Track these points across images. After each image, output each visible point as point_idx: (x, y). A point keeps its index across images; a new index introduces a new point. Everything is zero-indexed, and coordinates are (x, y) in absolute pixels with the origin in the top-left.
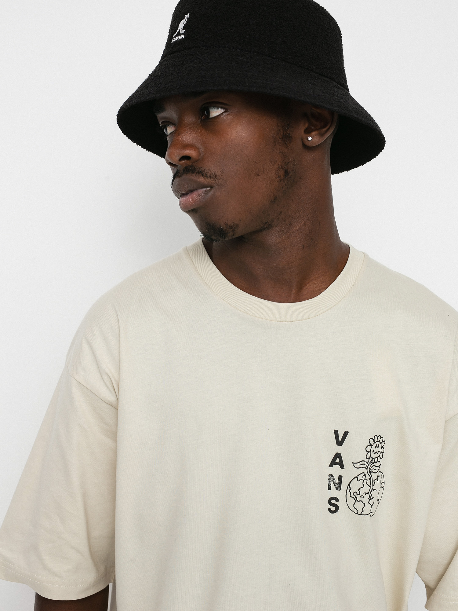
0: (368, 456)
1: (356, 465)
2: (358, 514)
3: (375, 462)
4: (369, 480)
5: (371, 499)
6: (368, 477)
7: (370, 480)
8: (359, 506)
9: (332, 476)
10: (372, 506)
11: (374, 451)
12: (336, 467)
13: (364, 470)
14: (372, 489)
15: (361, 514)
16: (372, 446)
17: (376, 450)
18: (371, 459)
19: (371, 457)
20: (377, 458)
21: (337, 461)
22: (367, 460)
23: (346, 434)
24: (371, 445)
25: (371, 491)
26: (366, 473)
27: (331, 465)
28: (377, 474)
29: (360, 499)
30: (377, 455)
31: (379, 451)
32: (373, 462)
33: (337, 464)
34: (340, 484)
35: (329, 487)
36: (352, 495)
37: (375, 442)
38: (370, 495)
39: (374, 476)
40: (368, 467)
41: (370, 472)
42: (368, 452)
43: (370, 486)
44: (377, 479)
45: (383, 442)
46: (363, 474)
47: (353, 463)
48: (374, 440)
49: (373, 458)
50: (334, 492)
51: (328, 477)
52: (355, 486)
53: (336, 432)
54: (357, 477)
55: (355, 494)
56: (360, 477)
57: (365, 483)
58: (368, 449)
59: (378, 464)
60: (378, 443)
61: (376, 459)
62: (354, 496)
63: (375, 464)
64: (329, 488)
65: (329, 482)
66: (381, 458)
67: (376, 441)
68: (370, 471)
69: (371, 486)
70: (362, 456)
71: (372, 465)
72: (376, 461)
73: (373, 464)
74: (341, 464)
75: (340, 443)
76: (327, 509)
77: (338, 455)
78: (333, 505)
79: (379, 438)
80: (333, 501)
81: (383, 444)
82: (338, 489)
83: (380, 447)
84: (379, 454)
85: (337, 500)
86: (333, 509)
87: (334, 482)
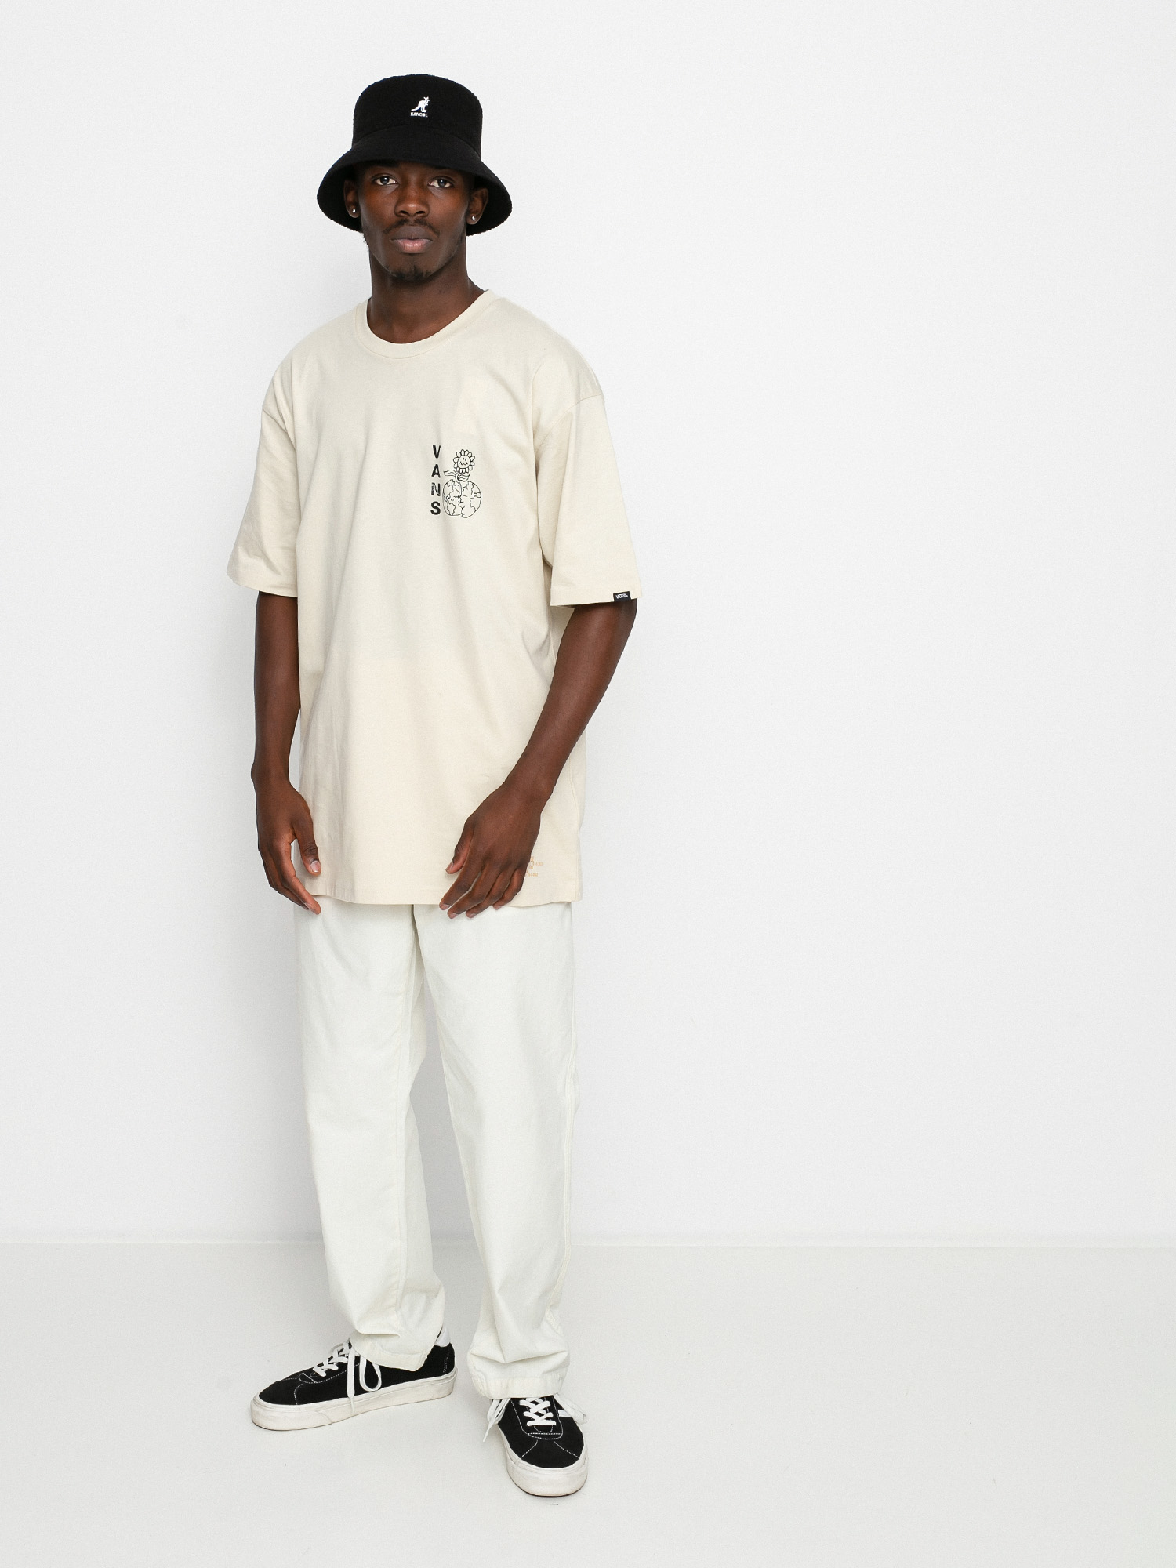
0: (456, 466)
1: (447, 474)
2: (452, 516)
4: (458, 486)
5: (462, 502)
6: (456, 484)
7: (460, 486)
8: (452, 508)
9: (434, 484)
10: (463, 508)
11: (461, 463)
12: (436, 476)
13: (454, 478)
14: (462, 495)
15: (454, 516)
16: (460, 458)
17: (464, 462)
18: (459, 469)
19: (458, 467)
20: (465, 469)
21: (437, 472)
22: (456, 470)
23: (440, 447)
24: (458, 457)
26: (455, 481)
27: (433, 476)
28: (467, 482)
29: (453, 502)
30: (464, 467)
31: (467, 463)
32: (461, 472)
34: (439, 490)
36: (446, 500)
37: (462, 456)
38: (461, 499)
39: (464, 484)
40: (456, 475)
41: (459, 480)
42: (456, 463)
43: (459, 492)
44: (467, 486)
45: (472, 456)
46: (453, 481)
47: (445, 472)
48: (461, 454)
49: (461, 469)
50: (436, 498)
51: (431, 485)
52: (448, 490)
53: (434, 447)
54: (447, 484)
55: (447, 498)
56: (450, 484)
57: (454, 489)
58: (457, 460)
59: (466, 474)
60: (465, 457)
63: (463, 474)
64: (433, 494)
65: (433, 489)
66: (469, 470)
67: (463, 454)
68: (458, 478)
69: (461, 492)
70: (452, 466)
71: (461, 474)
72: (464, 472)
74: (438, 474)
75: (437, 456)
76: (432, 512)
77: (437, 466)
78: (436, 509)
79: (466, 453)
80: (436, 505)
81: (472, 458)
82: (439, 495)
83: (468, 461)
84: (467, 466)
85: (439, 504)
86: (436, 511)
87: (437, 489)
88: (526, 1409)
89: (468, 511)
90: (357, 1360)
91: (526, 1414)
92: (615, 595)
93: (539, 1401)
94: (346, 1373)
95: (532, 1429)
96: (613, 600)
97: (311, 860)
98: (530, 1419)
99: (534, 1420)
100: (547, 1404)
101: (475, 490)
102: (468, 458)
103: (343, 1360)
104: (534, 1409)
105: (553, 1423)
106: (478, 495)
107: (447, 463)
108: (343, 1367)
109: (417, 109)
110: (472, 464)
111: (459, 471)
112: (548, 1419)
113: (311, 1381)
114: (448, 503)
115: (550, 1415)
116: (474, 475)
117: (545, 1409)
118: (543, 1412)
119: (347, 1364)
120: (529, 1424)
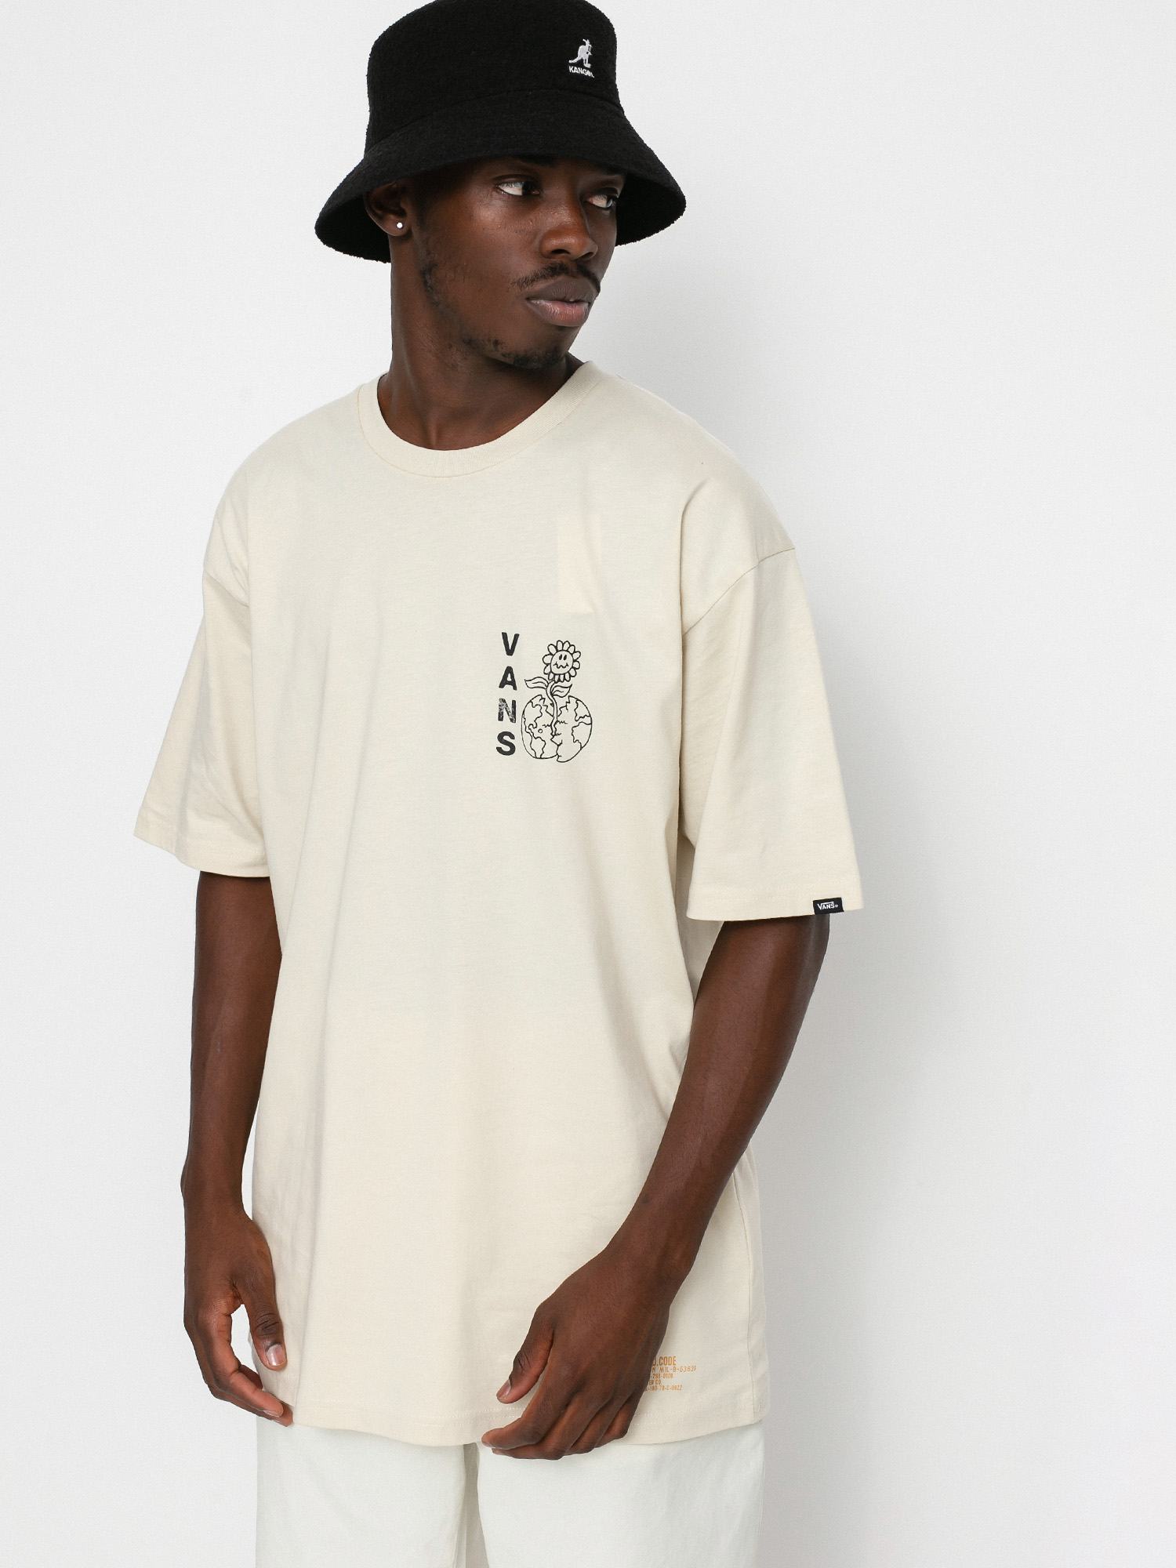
0: (548, 670)
1: (530, 684)
2: (536, 758)
3: (559, 680)
4: (550, 706)
5: (555, 735)
6: (548, 702)
7: (553, 706)
8: (538, 745)
9: (504, 701)
10: (558, 746)
11: (556, 664)
12: (508, 687)
13: (542, 692)
14: (557, 721)
15: (541, 758)
16: (553, 655)
17: (562, 662)
18: (552, 676)
19: (551, 672)
20: (564, 674)
21: (509, 679)
22: (546, 677)
23: (516, 636)
24: (551, 654)
25: (556, 723)
26: (544, 696)
27: (502, 686)
28: (566, 698)
29: (539, 735)
30: (561, 671)
31: (567, 665)
32: (556, 680)
33: (509, 683)
34: (514, 713)
35: (499, 717)
36: (528, 730)
37: (557, 651)
38: (554, 729)
39: (561, 702)
40: (547, 687)
41: (552, 695)
42: (547, 665)
43: (552, 716)
44: (566, 706)
45: (575, 652)
46: (540, 697)
47: (526, 681)
48: (556, 647)
49: (555, 675)
50: (506, 725)
51: (498, 703)
52: (532, 714)
53: (505, 636)
54: (531, 701)
55: (531, 727)
56: (536, 702)
57: (543, 711)
58: (548, 660)
59: (566, 684)
60: (564, 653)
61: (562, 677)
62: (529, 731)
63: (559, 683)
64: (501, 718)
65: (501, 709)
66: (570, 676)
67: (560, 648)
68: (551, 693)
69: (555, 715)
70: (538, 670)
71: (556, 685)
72: (562, 680)
73: (556, 683)
74: (513, 683)
75: (510, 652)
76: (500, 749)
77: (509, 670)
78: (506, 744)
79: (566, 646)
80: (506, 738)
81: (576, 656)
82: (513, 720)
83: (569, 659)
84: (568, 669)
85: (512, 737)
86: (506, 748)
87: (507, 711)
89: (566, 752)
92: (816, 903)
96: (812, 912)
97: (268, 1343)
101: (582, 711)
102: (569, 656)
106: (589, 721)
107: (529, 663)
109: (575, 60)
110: (576, 666)
111: (553, 679)
114: (533, 736)
116: (578, 687)
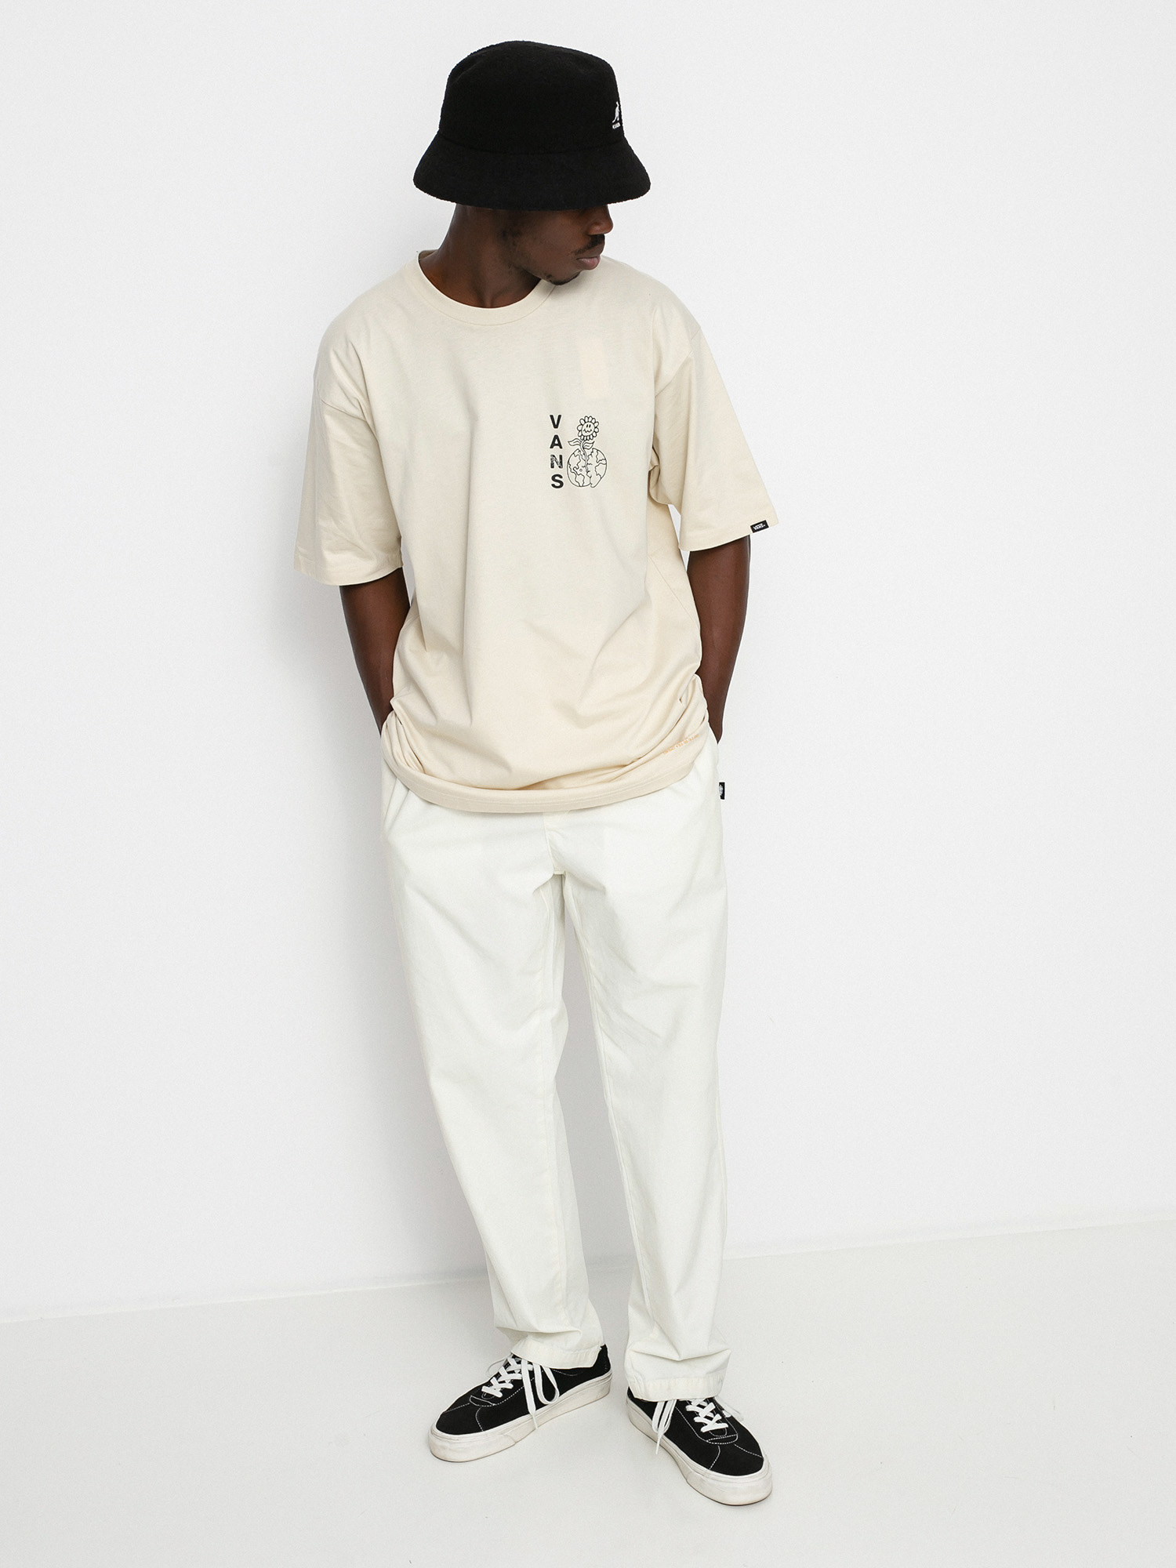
0: (580, 434)
1: (571, 444)
2: (579, 487)
3: (587, 440)
4: (583, 455)
5: (588, 472)
6: (583, 453)
7: (585, 455)
8: (580, 479)
9: (553, 456)
10: (590, 478)
11: (585, 430)
12: (556, 448)
13: (578, 447)
14: (588, 463)
15: (583, 486)
16: (583, 425)
17: (588, 429)
18: (583, 437)
19: (582, 435)
20: (590, 436)
21: (556, 442)
22: (579, 438)
23: (560, 417)
24: (581, 425)
25: (587, 465)
26: (581, 450)
27: (552, 447)
28: (592, 449)
29: (580, 473)
30: (588, 434)
31: (591, 430)
33: (556, 445)
34: (561, 462)
35: (551, 466)
36: (572, 470)
37: (585, 422)
38: (587, 469)
39: (588, 452)
40: (580, 444)
41: (584, 449)
42: (580, 431)
43: (585, 461)
44: (592, 454)
45: (595, 422)
46: (576, 451)
47: (569, 442)
48: (584, 420)
49: (585, 436)
50: (557, 470)
51: (550, 457)
52: (574, 461)
53: (552, 417)
54: (573, 454)
55: (575, 469)
56: (575, 454)
57: (581, 459)
58: (580, 428)
59: (591, 441)
60: (589, 424)
61: (588, 437)
62: (574, 471)
63: (587, 442)
64: (553, 467)
65: (552, 461)
66: (593, 437)
67: (587, 421)
68: (583, 447)
70: (574, 435)
72: (589, 439)
73: (585, 441)
74: (559, 445)
75: (556, 426)
76: (553, 485)
77: (556, 437)
78: (558, 482)
79: (590, 419)
80: (557, 478)
81: (596, 425)
82: (561, 467)
83: (592, 427)
84: (591, 432)
85: (561, 477)
86: (558, 484)
87: (556, 461)
88: (695, 1414)
89: (594, 481)
90: (532, 1374)
91: (697, 1420)
93: (705, 1404)
94: (524, 1388)
95: (708, 1435)
98: (702, 1425)
99: (706, 1425)
100: (712, 1406)
101: (600, 457)
102: (592, 425)
103: (517, 1376)
104: (703, 1413)
105: (724, 1426)
106: (604, 462)
107: (568, 431)
108: (518, 1384)
110: (596, 430)
111: (584, 439)
112: (718, 1422)
113: (489, 1404)
115: (718, 1417)
116: (598, 443)
117: (712, 1412)
118: (711, 1415)
119: (522, 1380)
120: (704, 1430)
